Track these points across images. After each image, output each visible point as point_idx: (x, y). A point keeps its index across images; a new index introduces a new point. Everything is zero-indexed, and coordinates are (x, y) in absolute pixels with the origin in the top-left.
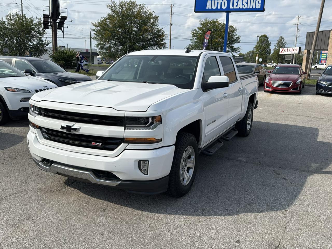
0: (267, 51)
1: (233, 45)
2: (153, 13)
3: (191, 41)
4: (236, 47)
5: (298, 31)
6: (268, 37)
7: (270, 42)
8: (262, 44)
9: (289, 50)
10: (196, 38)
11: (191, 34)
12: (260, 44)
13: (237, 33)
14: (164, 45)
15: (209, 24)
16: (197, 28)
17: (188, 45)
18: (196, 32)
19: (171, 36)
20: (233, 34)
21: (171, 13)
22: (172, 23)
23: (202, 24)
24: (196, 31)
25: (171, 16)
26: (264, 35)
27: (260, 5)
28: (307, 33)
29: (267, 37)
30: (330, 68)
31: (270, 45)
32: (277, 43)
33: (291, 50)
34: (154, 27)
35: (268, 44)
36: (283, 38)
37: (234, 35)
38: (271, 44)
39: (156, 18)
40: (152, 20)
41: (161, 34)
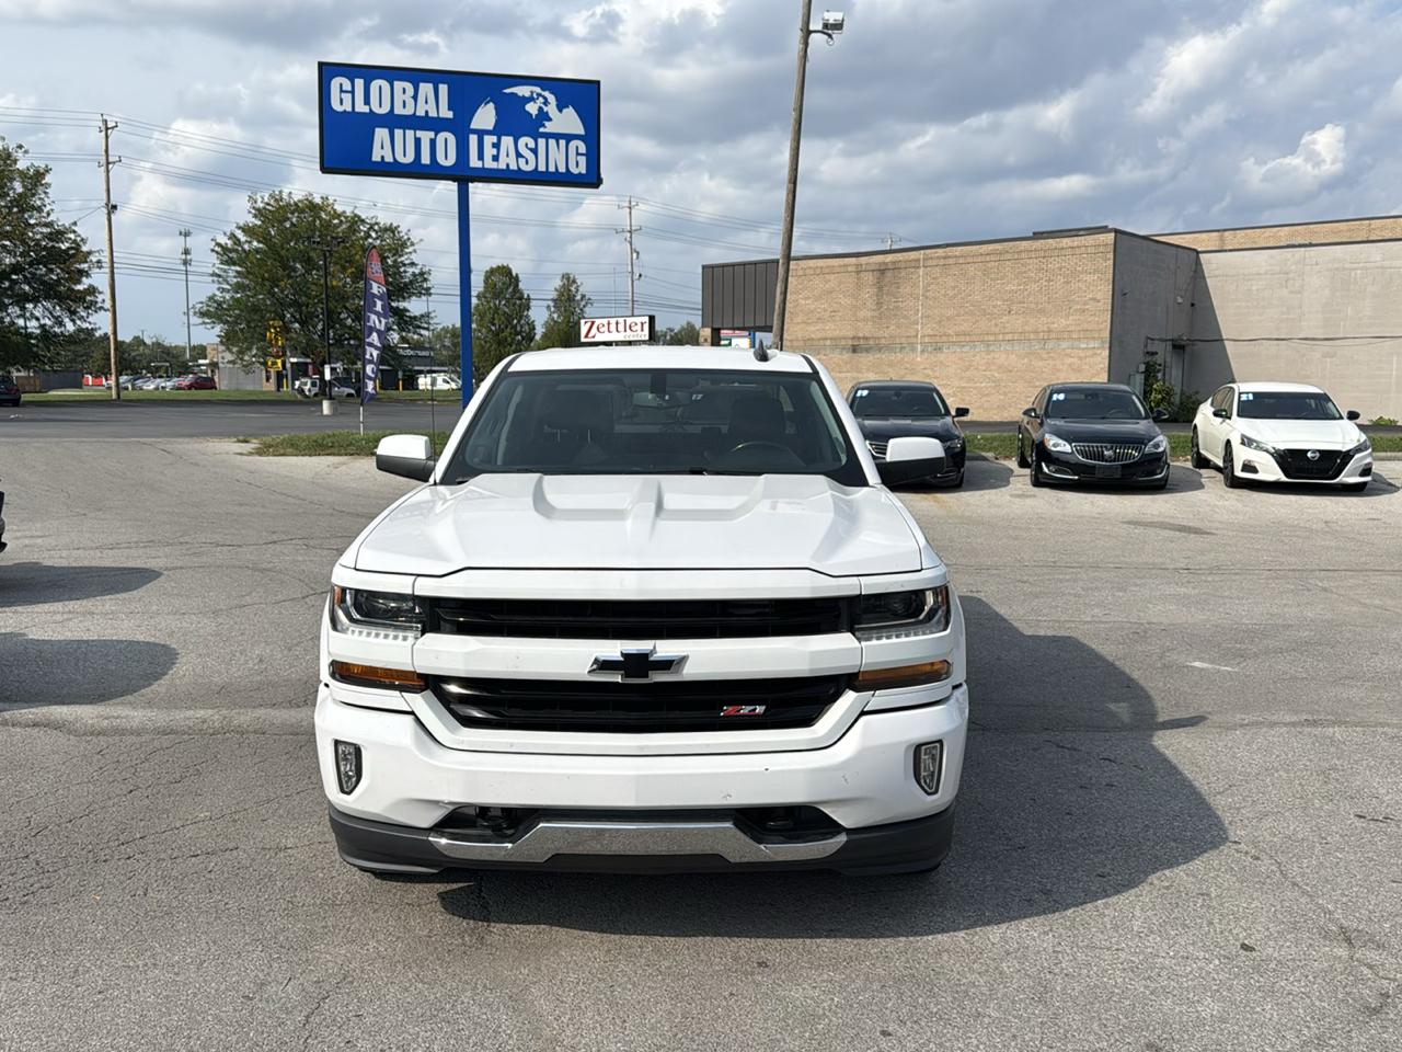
0: (519, 328)
1: (402, 305)
2: (20, 154)
3: (213, 281)
4: (417, 314)
5: (635, 255)
6: (517, 275)
7: (526, 296)
8: (497, 302)
9: (613, 327)
10: (238, 269)
11: (213, 250)
12: (488, 302)
13: (414, 257)
14: (92, 298)
15: (292, 213)
16: (239, 228)
17: (204, 299)
18: (235, 244)
19: (115, 260)
20: (399, 260)
21: (104, 158)
22: (113, 202)
23: (258, 210)
24: (237, 241)
25: (108, 171)
26: (504, 267)
27: (583, 160)
28: (704, 267)
29: (514, 274)
30: (865, 393)
31: (528, 308)
32: (553, 300)
33: (621, 327)
34: (31, 217)
35: (524, 304)
36: (574, 281)
37: (404, 265)
38: (533, 303)
39: (36, 179)
40: (18, 187)
41: (69, 248)
